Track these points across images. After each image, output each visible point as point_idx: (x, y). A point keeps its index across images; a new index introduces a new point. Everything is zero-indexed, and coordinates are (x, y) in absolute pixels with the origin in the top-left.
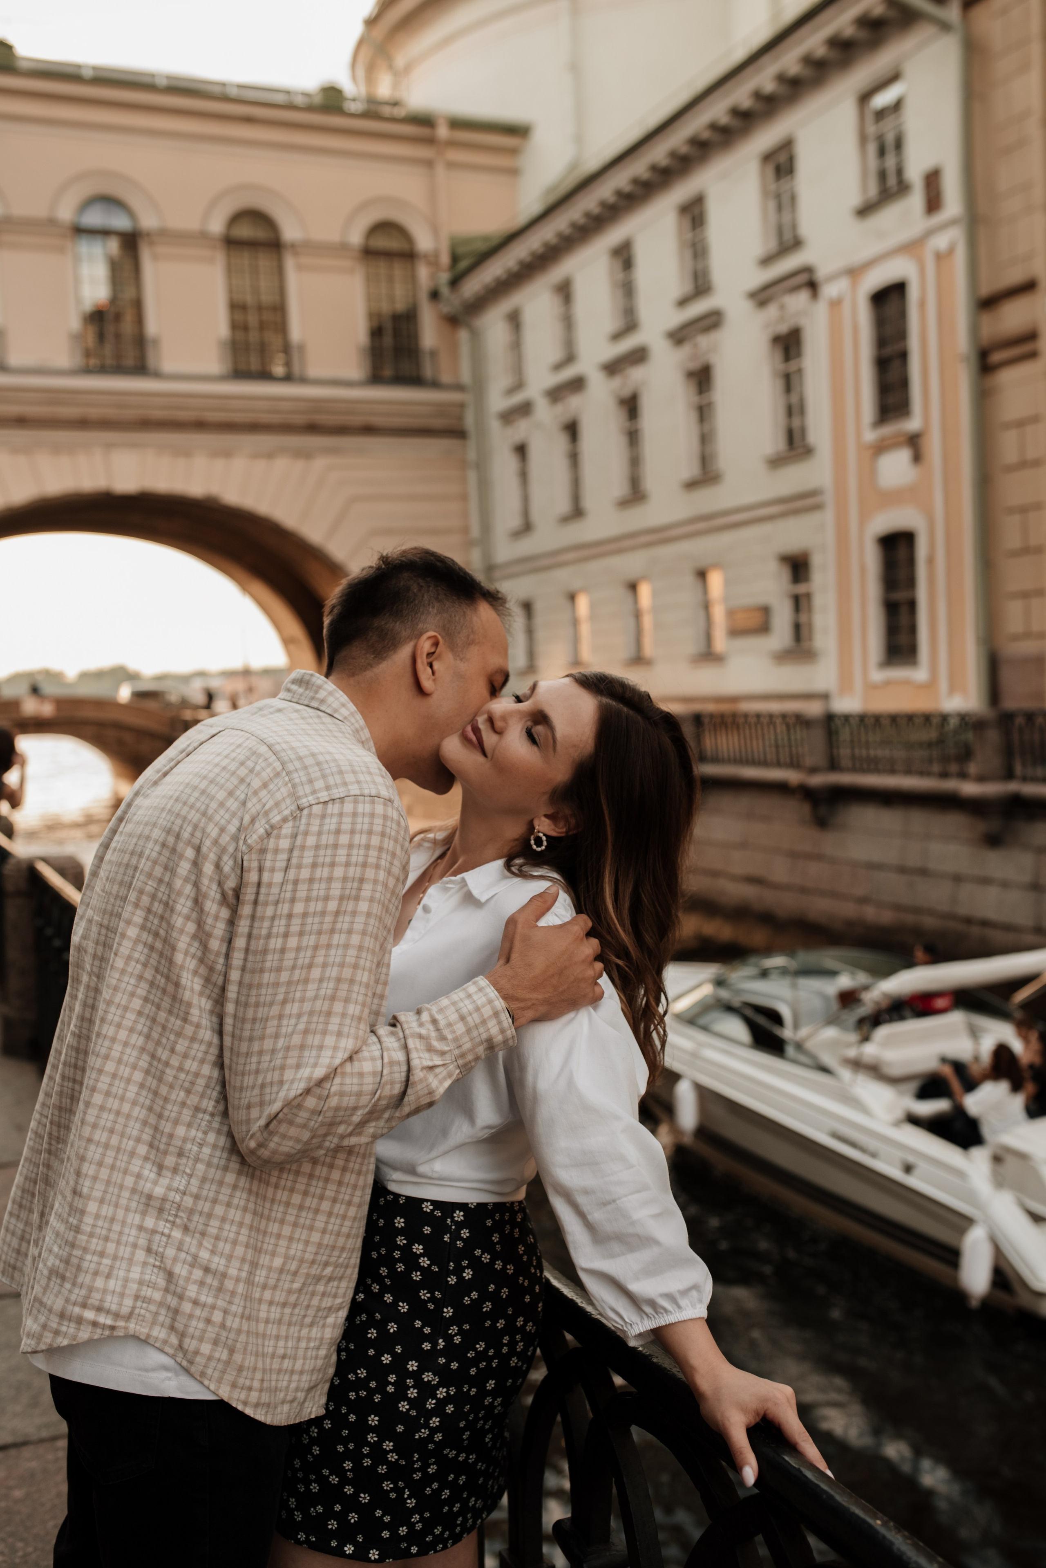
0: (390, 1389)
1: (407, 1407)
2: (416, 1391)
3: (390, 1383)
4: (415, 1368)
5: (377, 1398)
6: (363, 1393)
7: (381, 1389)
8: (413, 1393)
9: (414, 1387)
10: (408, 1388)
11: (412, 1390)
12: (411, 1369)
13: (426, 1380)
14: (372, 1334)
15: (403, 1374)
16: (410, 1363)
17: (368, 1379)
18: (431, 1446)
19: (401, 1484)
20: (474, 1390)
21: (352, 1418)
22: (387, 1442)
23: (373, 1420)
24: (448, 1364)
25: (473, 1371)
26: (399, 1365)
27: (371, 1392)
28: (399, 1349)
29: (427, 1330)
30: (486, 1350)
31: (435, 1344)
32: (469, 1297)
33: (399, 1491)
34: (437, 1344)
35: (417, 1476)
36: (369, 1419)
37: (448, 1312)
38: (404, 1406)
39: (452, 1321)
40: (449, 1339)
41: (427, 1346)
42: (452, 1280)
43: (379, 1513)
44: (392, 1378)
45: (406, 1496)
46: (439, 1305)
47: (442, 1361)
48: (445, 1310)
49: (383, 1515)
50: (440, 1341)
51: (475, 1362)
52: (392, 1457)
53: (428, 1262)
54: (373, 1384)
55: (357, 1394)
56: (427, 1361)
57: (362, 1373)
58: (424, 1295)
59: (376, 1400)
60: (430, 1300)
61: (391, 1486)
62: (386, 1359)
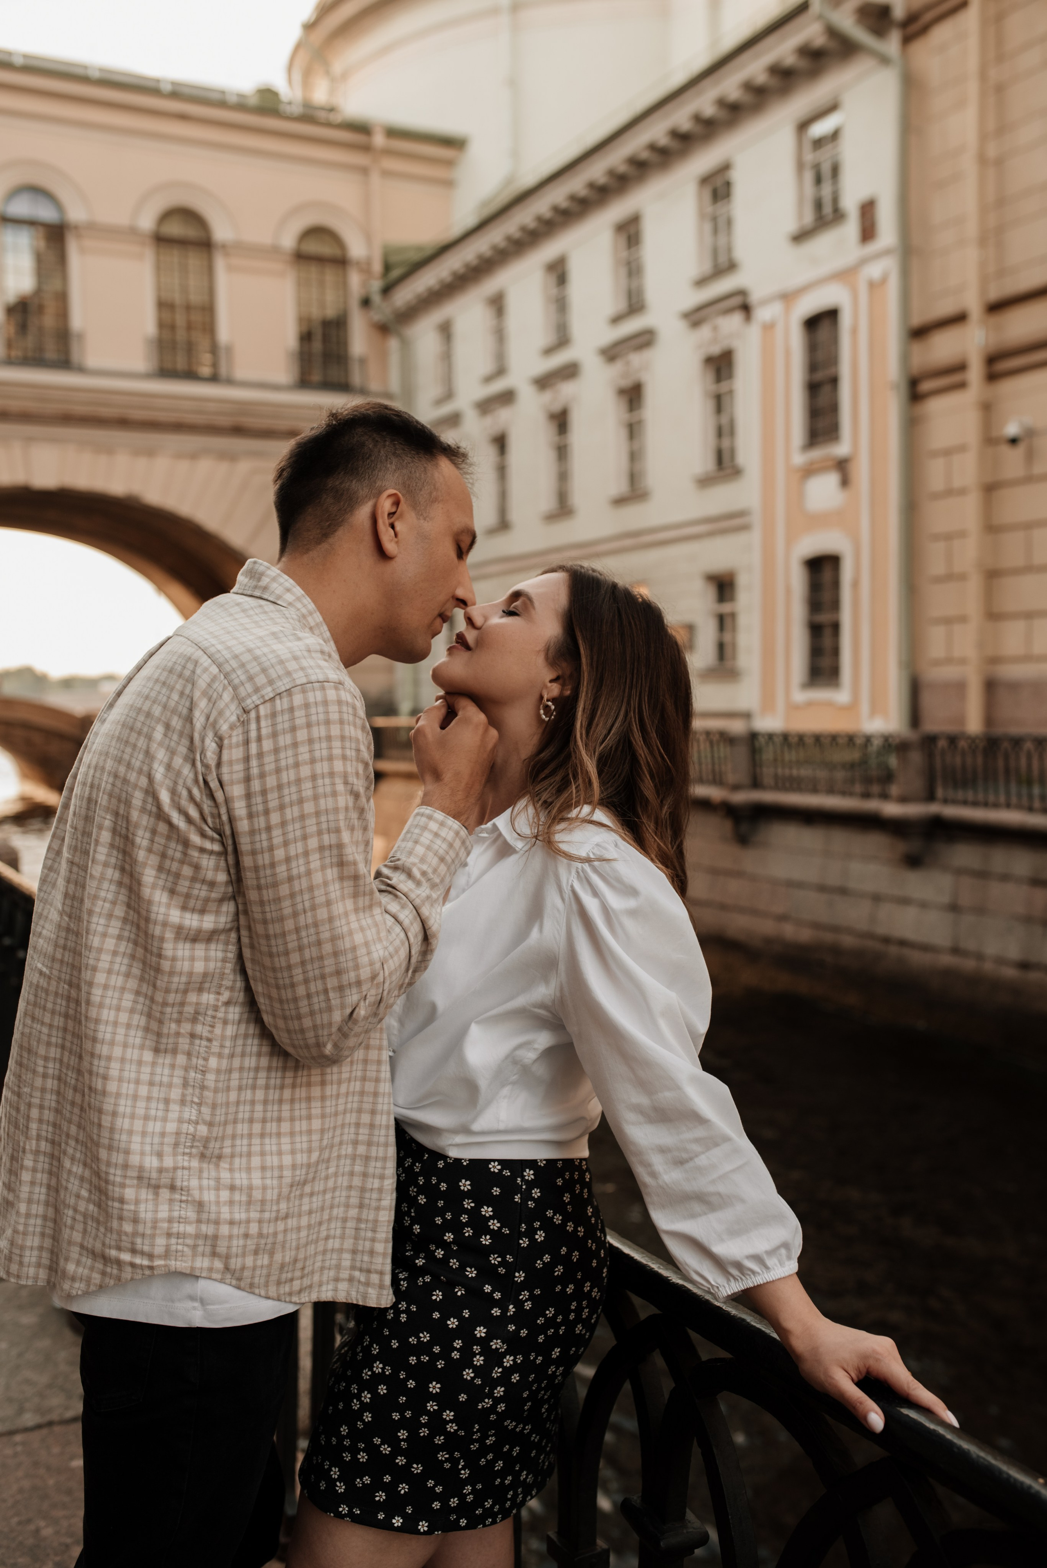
0: (455, 1355)
1: (472, 1375)
2: (482, 1358)
3: (456, 1349)
4: (483, 1335)
5: (440, 1364)
6: (425, 1359)
7: (445, 1354)
8: (479, 1360)
9: (480, 1354)
10: (475, 1355)
11: (478, 1357)
12: (478, 1336)
13: (494, 1347)
14: (438, 1296)
15: (470, 1339)
16: (478, 1329)
17: (431, 1344)
18: (493, 1417)
19: (457, 1454)
20: (540, 1358)
21: (411, 1384)
22: (448, 1412)
23: (434, 1388)
24: (517, 1331)
25: (541, 1338)
26: (465, 1331)
27: (434, 1358)
28: (466, 1314)
29: (497, 1295)
30: (555, 1316)
31: (505, 1310)
32: (541, 1260)
33: (454, 1462)
34: (508, 1310)
35: (474, 1447)
36: (430, 1385)
37: (520, 1277)
38: (468, 1374)
39: (523, 1286)
40: (519, 1305)
41: (496, 1312)
42: (525, 1242)
43: (431, 1483)
44: (458, 1344)
45: (460, 1467)
46: (511, 1269)
47: (511, 1328)
48: (517, 1274)
49: (435, 1486)
50: (511, 1307)
51: (543, 1329)
52: (451, 1427)
53: (498, 1225)
54: (437, 1349)
55: (418, 1359)
56: (496, 1327)
57: (425, 1337)
58: (495, 1259)
59: (439, 1367)
60: (501, 1264)
61: (447, 1456)
62: (453, 1323)
